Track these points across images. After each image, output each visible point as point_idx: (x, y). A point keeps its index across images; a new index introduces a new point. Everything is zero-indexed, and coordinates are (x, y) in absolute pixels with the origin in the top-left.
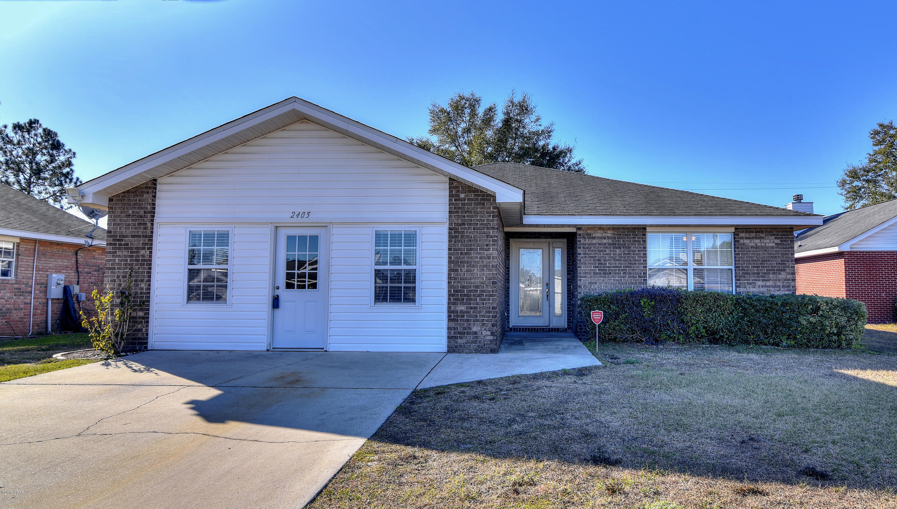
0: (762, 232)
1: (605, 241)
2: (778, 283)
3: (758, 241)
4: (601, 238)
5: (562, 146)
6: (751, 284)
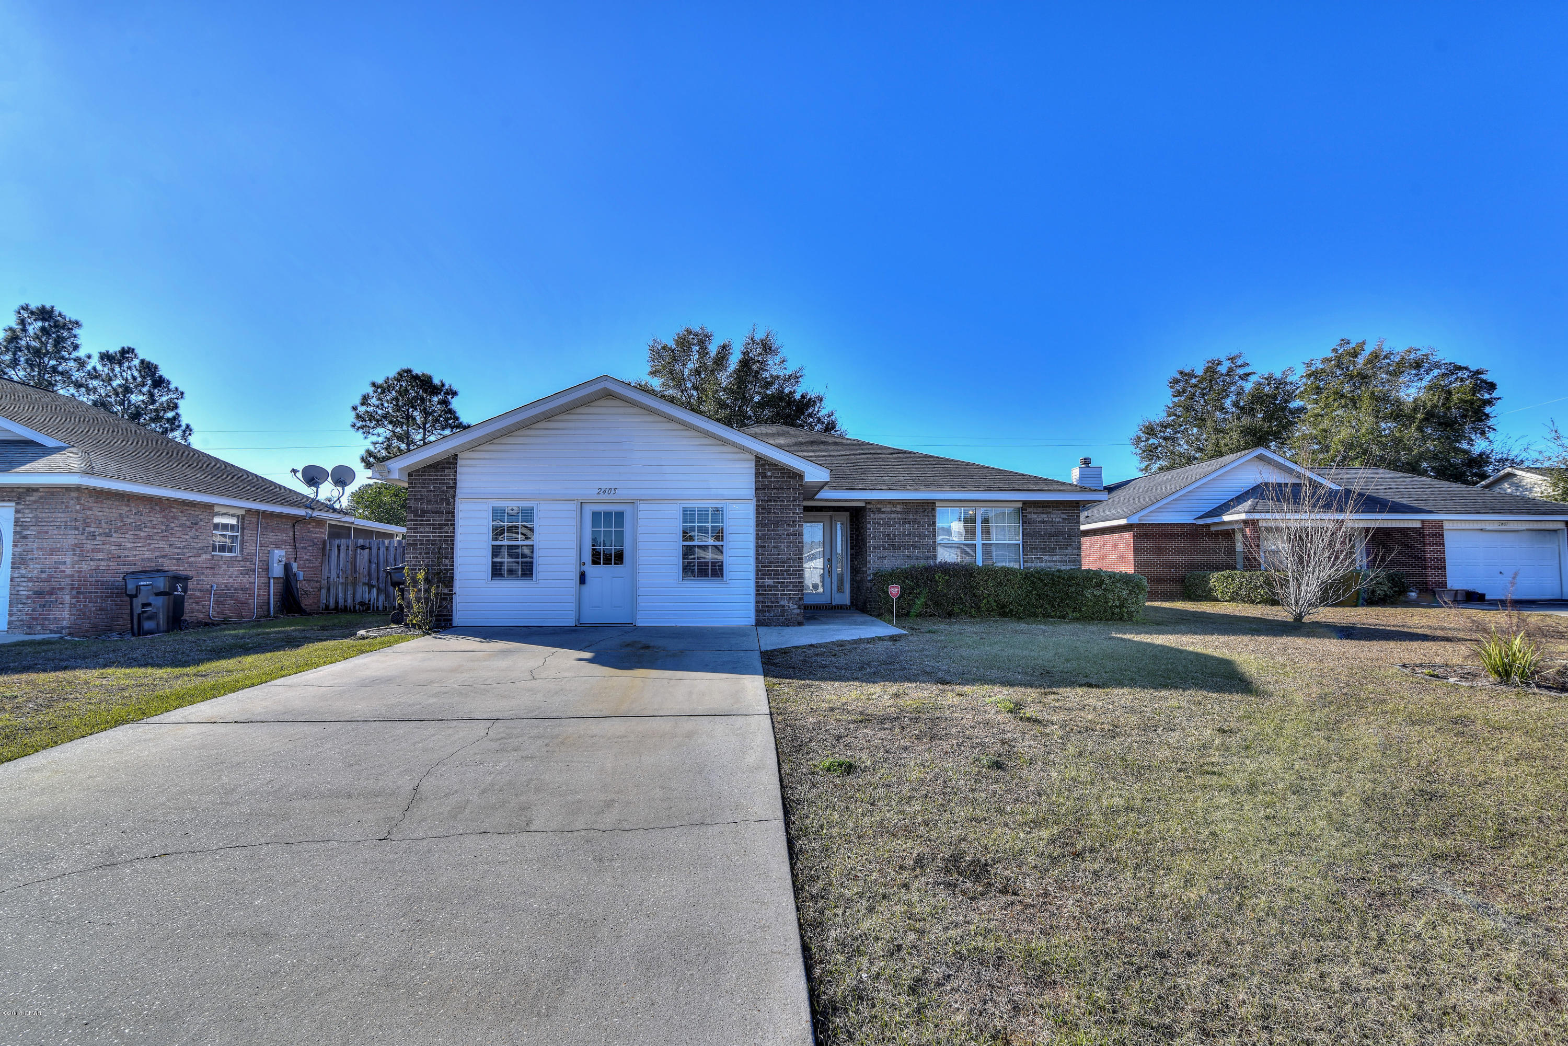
0: (1050, 507)
1: (894, 516)
3: (1045, 516)
4: (891, 512)
6: (1038, 558)
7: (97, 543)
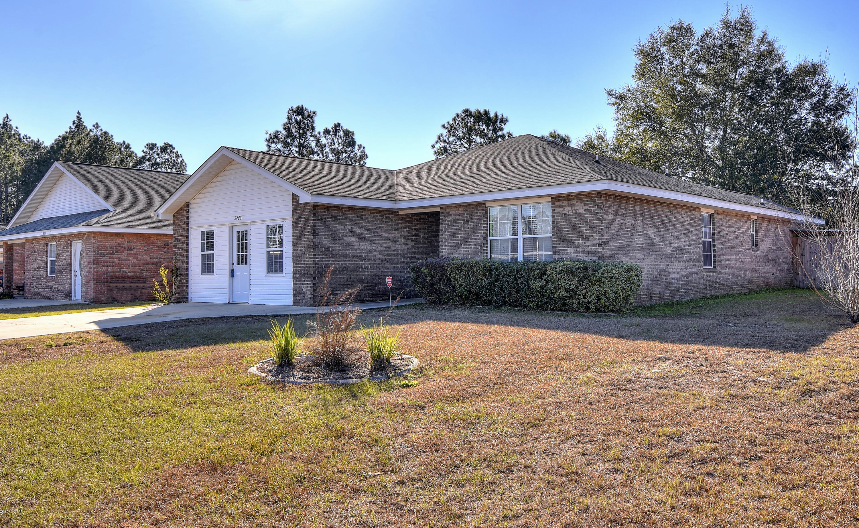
0: (573, 199)
2: (587, 249)
3: (570, 208)
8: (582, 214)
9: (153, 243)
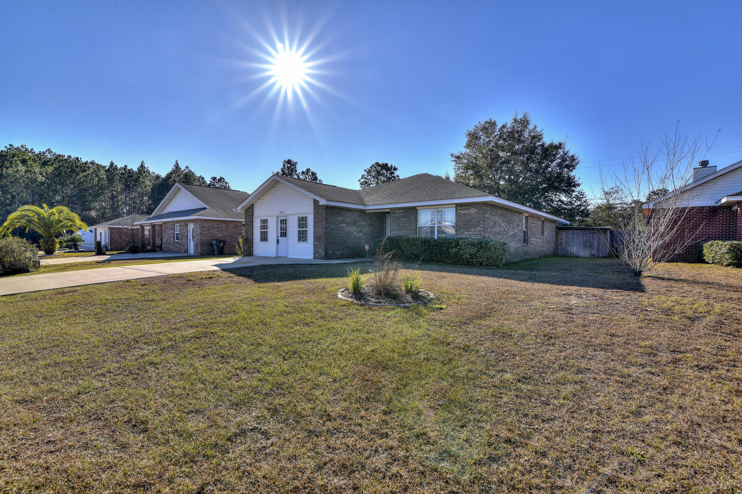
0: (469, 206)
1: (400, 215)
2: (475, 233)
3: (466, 211)
4: (399, 213)
5: (556, 142)
6: (462, 233)
7: (206, 232)
8: (474, 214)
9: (229, 225)
